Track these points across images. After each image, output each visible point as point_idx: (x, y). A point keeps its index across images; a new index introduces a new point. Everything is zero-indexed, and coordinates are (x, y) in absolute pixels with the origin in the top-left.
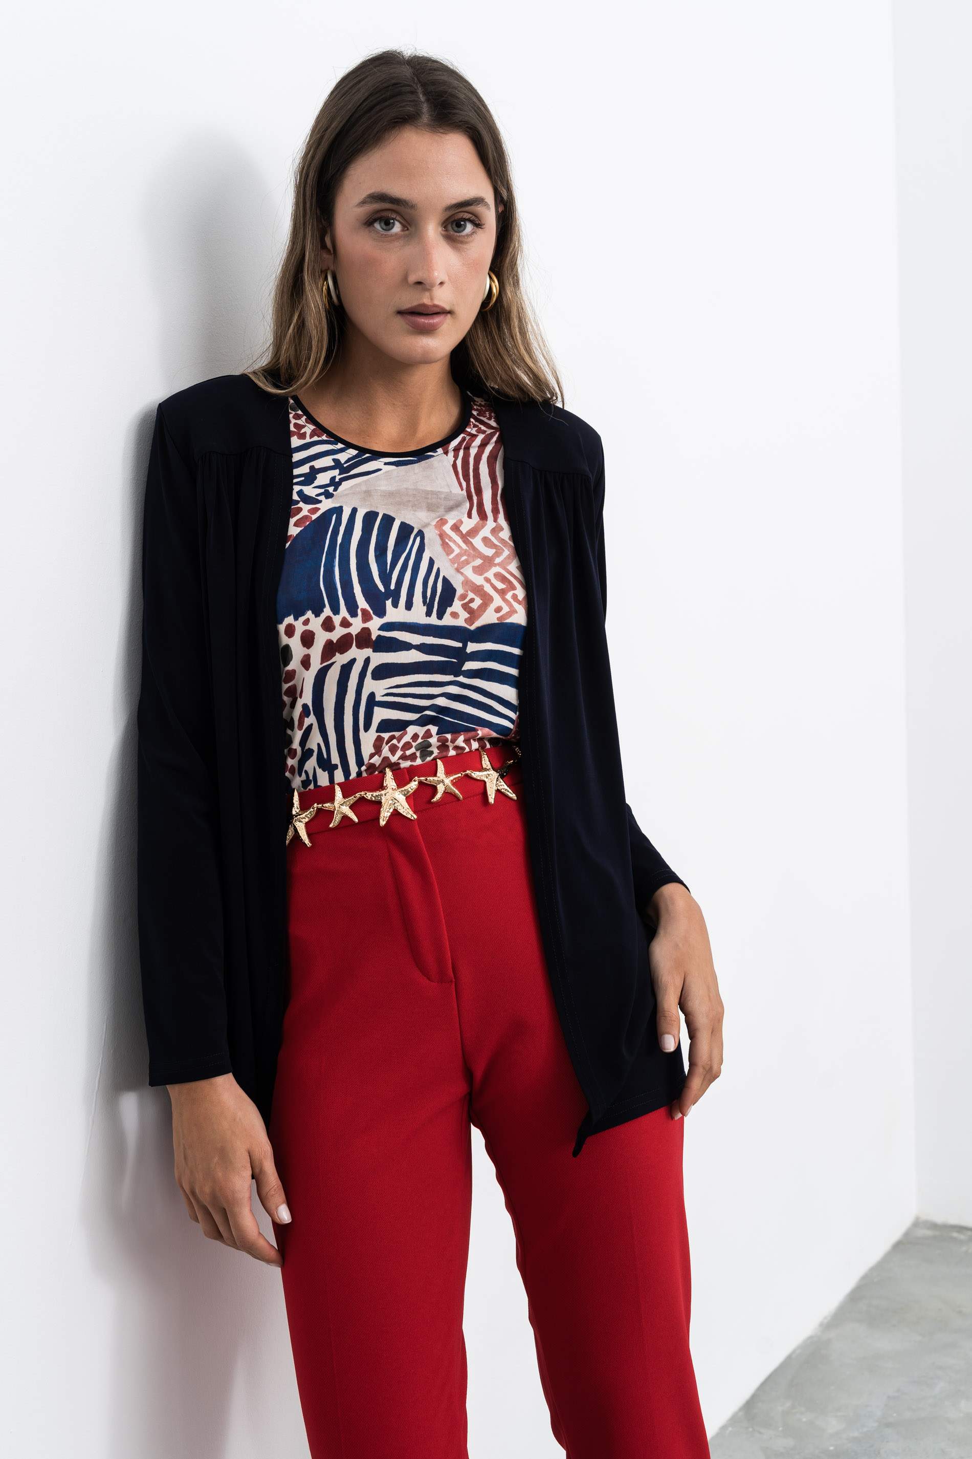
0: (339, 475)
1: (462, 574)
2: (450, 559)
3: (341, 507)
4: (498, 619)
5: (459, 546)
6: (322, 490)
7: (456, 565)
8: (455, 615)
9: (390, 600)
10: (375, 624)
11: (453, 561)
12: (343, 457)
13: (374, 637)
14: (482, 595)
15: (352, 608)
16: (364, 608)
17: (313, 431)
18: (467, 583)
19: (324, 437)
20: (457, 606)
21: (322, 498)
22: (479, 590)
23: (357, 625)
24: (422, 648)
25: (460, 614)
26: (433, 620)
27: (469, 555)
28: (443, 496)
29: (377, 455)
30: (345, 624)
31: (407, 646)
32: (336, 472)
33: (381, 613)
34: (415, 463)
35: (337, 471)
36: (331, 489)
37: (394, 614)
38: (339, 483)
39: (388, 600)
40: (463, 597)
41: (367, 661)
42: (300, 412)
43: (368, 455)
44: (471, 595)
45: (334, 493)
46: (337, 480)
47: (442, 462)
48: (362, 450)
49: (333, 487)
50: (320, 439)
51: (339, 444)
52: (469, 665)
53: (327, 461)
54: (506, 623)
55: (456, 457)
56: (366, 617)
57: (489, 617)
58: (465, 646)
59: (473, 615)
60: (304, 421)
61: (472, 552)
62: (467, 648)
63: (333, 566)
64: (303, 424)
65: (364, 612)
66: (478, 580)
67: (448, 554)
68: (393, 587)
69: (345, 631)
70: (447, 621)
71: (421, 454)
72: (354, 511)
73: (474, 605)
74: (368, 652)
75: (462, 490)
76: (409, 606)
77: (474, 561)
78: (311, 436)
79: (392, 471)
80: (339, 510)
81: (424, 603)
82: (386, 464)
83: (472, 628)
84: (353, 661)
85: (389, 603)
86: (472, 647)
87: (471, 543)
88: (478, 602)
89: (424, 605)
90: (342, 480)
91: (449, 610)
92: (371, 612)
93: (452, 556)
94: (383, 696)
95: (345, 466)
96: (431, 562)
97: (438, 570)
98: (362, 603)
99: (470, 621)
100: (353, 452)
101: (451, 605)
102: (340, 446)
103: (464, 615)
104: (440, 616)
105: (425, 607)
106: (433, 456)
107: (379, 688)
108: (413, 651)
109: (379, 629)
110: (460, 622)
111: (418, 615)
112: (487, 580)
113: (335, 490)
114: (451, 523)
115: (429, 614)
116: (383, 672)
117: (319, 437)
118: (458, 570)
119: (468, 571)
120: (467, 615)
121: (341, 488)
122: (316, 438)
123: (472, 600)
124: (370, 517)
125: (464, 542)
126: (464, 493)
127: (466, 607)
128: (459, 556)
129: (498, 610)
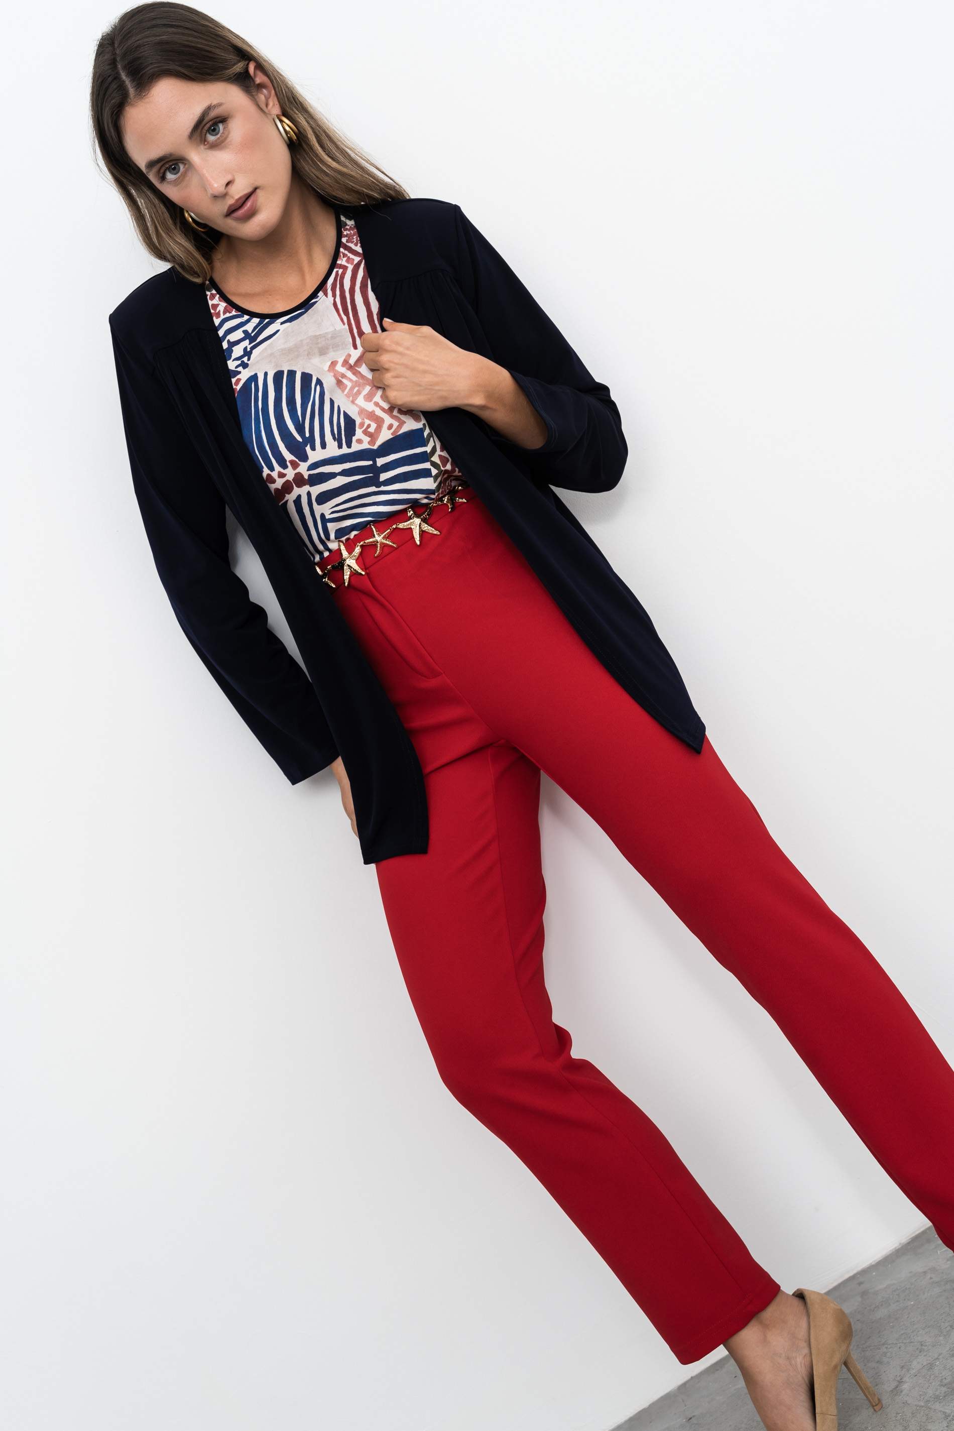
0: (250, 344)
1: (357, 405)
2: (346, 395)
3: (256, 374)
4: (392, 434)
5: (350, 380)
6: (239, 362)
7: (351, 398)
8: (359, 441)
9: (309, 446)
10: (303, 468)
11: (348, 396)
12: (249, 327)
13: (306, 477)
14: (375, 420)
15: (283, 463)
16: (290, 459)
17: (225, 308)
18: (362, 411)
19: (234, 313)
20: (359, 434)
21: (240, 369)
22: (372, 416)
23: (290, 473)
24: (344, 473)
25: (363, 439)
26: (345, 450)
27: (359, 386)
28: (330, 336)
29: (274, 317)
30: (281, 475)
31: (333, 476)
32: (246, 343)
33: (304, 458)
34: (304, 314)
35: (247, 341)
36: (245, 359)
37: (314, 456)
38: (251, 352)
39: (306, 446)
40: (362, 425)
41: (309, 494)
42: (214, 292)
43: (267, 320)
44: (367, 422)
45: (248, 362)
46: (249, 350)
47: (324, 302)
48: (262, 316)
49: (247, 357)
50: (231, 315)
51: (245, 316)
52: (384, 477)
53: (238, 335)
54: (400, 435)
55: (334, 295)
56: (295, 465)
57: (385, 436)
58: (375, 462)
59: (373, 437)
60: (218, 300)
61: (361, 381)
62: (377, 463)
63: (260, 432)
64: (218, 303)
65: (292, 462)
66: (370, 407)
67: (343, 391)
68: (307, 435)
69: (283, 480)
70: (355, 447)
71: (306, 305)
72: (266, 374)
73: (372, 430)
74: (307, 488)
75: (344, 324)
76: (324, 446)
77: (364, 389)
78: (224, 313)
79: (288, 327)
80: (254, 378)
81: (334, 439)
82: (282, 323)
83: (375, 447)
84: (299, 497)
85: (308, 448)
86: (380, 462)
87: (360, 372)
88: (373, 426)
89: (335, 441)
90: (253, 348)
91: (354, 439)
92: (297, 460)
93: (346, 392)
94: (330, 514)
95: (252, 335)
96: (332, 402)
97: (339, 407)
98: (288, 456)
99: (372, 442)
100: (256, 321)
101: (354, 435)
102: (246, 317)
103: (366, 439)
104: (349, 445)
105: (336, 442)
106: (316, 302)
107: (326, 509)
108: (338, 477)
109: (308, 470)
110: (365, 446)
111: (333, 449)
112: (377, 404)
113: (249, 360)
114: (341, 361)
115: (340, 446)
116: (324, 498)
117: (230, 313)
118: (353, 402)
119: (360, 401)
120: (368, 439)
121: (253, 356)
122: (228, 315)
123: (369, 426)
124: (278, 376)
125: (354, 374)
126: (346, 326)
127: (366, 432)
128: (352, 389)
129: (390, 427)
